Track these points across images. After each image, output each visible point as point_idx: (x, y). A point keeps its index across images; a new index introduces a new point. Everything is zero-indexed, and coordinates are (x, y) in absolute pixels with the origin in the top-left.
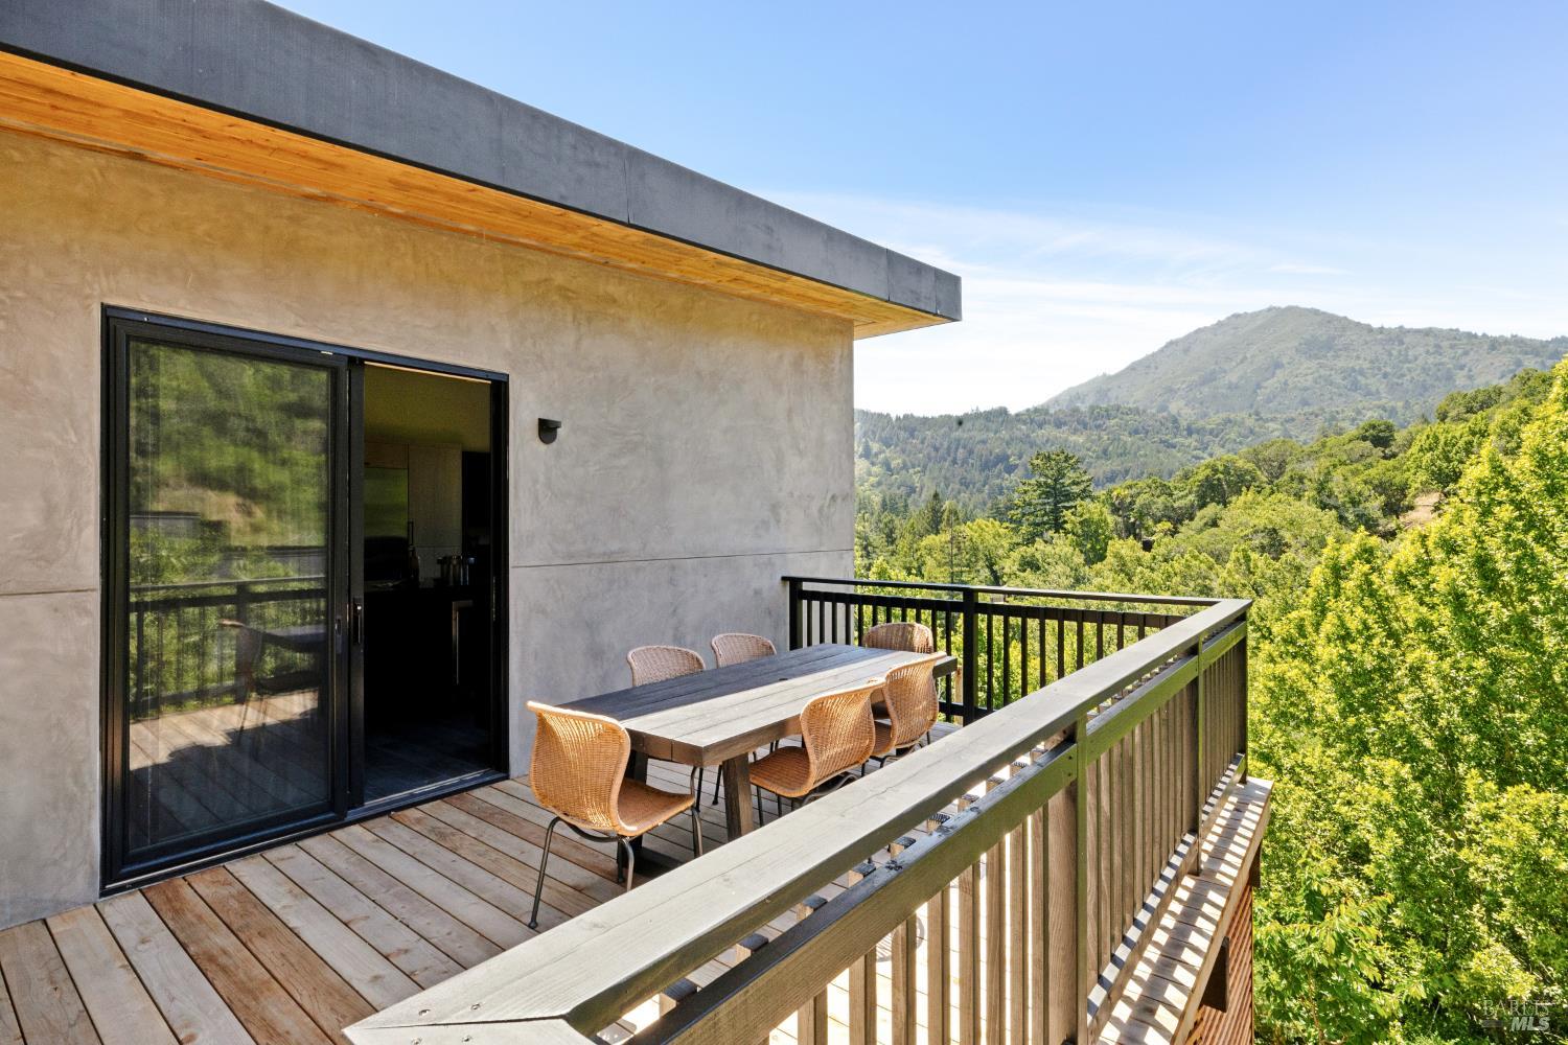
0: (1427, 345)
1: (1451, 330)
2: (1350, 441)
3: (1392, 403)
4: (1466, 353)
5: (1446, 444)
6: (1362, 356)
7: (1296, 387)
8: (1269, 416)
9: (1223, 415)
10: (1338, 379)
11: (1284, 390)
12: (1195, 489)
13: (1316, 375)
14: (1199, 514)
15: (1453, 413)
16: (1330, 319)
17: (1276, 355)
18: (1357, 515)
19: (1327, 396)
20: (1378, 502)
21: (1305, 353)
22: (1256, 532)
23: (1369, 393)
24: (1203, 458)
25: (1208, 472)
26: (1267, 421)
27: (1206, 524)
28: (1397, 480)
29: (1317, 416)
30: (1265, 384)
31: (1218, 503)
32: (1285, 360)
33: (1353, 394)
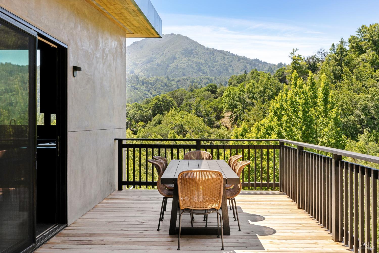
0: (221, 57)
1: (228, 52)
2: (204, 91)
3: (211, 77)
4: (232, 61)
5: (233, 94)
6: (202, 58)
7: (181, 68)
8: (172, 79)
9: (155, 77)
10: (194, 66)
11: (177, 69)
12: (151, 108)
13: (187, 64)
14: (154, 119)
15: (233, 83)
16: (192, 42)
17: (174, 54)
18: (208, 120)
19: (191, 73)
20: (214, 115)
21: (184, 54)
22: (176, 126)
23: (204, 73)
24: (148, 95)
25: (156, 101)
26: (171, 81)
27: (156, 123)
28: (219, 107)
29: (188, 80)
30: (170, 65)
31: (160, 114)
32: (177, 57)
33: (199, 72)
